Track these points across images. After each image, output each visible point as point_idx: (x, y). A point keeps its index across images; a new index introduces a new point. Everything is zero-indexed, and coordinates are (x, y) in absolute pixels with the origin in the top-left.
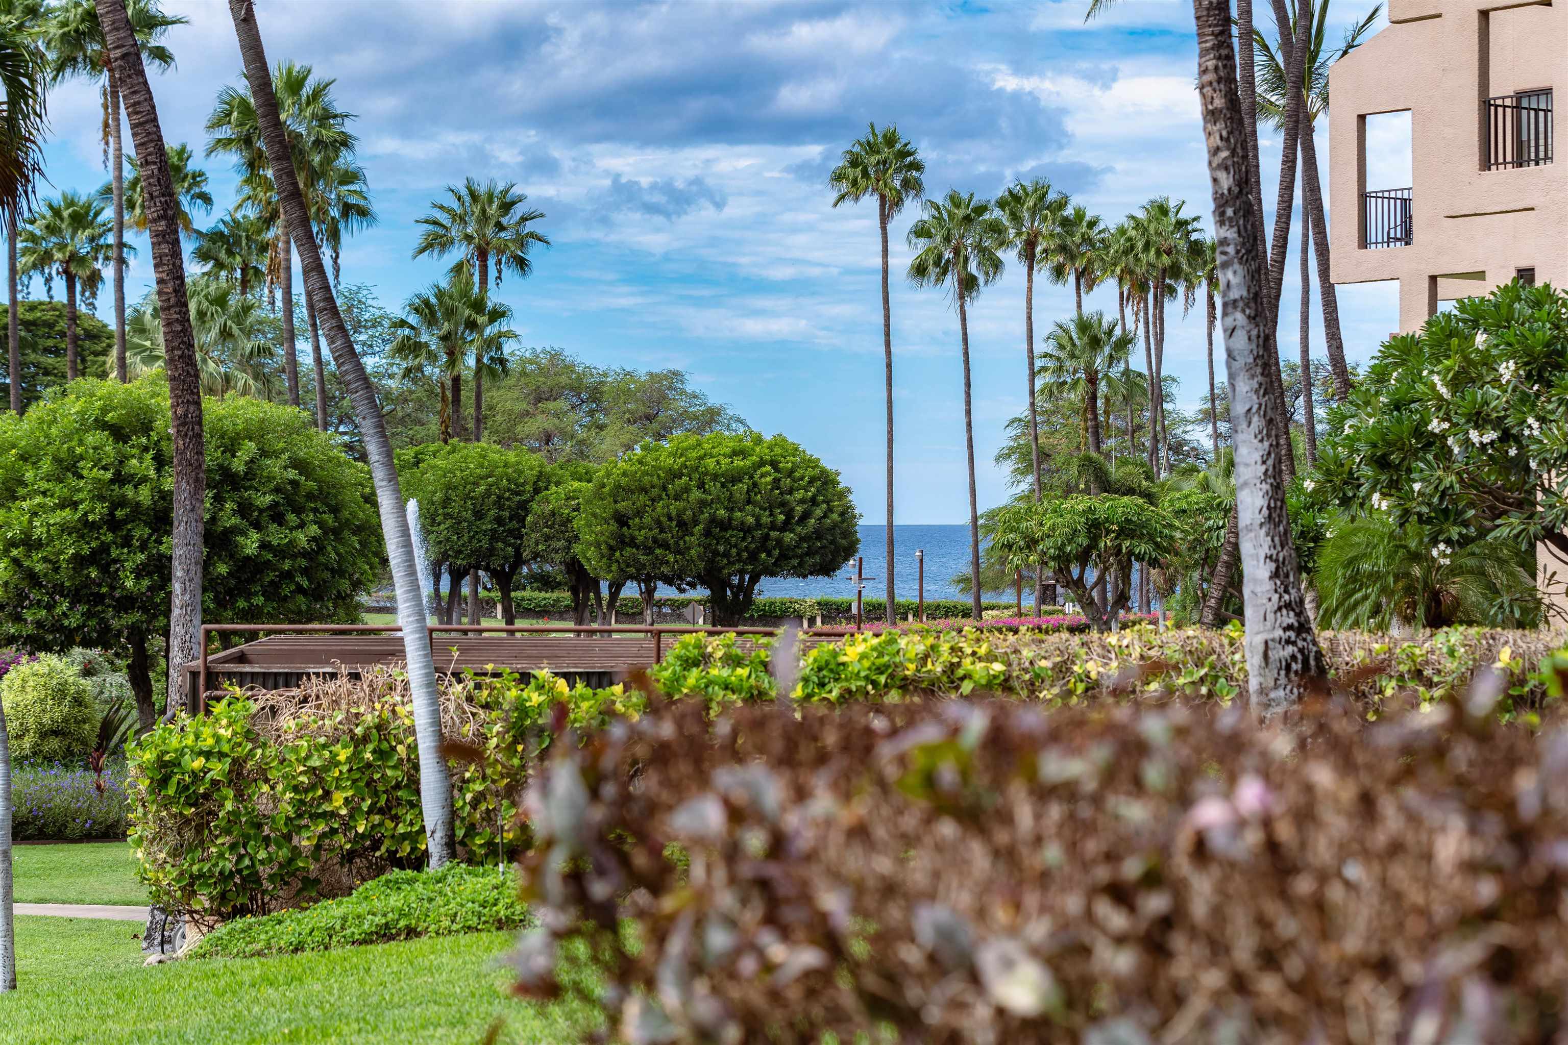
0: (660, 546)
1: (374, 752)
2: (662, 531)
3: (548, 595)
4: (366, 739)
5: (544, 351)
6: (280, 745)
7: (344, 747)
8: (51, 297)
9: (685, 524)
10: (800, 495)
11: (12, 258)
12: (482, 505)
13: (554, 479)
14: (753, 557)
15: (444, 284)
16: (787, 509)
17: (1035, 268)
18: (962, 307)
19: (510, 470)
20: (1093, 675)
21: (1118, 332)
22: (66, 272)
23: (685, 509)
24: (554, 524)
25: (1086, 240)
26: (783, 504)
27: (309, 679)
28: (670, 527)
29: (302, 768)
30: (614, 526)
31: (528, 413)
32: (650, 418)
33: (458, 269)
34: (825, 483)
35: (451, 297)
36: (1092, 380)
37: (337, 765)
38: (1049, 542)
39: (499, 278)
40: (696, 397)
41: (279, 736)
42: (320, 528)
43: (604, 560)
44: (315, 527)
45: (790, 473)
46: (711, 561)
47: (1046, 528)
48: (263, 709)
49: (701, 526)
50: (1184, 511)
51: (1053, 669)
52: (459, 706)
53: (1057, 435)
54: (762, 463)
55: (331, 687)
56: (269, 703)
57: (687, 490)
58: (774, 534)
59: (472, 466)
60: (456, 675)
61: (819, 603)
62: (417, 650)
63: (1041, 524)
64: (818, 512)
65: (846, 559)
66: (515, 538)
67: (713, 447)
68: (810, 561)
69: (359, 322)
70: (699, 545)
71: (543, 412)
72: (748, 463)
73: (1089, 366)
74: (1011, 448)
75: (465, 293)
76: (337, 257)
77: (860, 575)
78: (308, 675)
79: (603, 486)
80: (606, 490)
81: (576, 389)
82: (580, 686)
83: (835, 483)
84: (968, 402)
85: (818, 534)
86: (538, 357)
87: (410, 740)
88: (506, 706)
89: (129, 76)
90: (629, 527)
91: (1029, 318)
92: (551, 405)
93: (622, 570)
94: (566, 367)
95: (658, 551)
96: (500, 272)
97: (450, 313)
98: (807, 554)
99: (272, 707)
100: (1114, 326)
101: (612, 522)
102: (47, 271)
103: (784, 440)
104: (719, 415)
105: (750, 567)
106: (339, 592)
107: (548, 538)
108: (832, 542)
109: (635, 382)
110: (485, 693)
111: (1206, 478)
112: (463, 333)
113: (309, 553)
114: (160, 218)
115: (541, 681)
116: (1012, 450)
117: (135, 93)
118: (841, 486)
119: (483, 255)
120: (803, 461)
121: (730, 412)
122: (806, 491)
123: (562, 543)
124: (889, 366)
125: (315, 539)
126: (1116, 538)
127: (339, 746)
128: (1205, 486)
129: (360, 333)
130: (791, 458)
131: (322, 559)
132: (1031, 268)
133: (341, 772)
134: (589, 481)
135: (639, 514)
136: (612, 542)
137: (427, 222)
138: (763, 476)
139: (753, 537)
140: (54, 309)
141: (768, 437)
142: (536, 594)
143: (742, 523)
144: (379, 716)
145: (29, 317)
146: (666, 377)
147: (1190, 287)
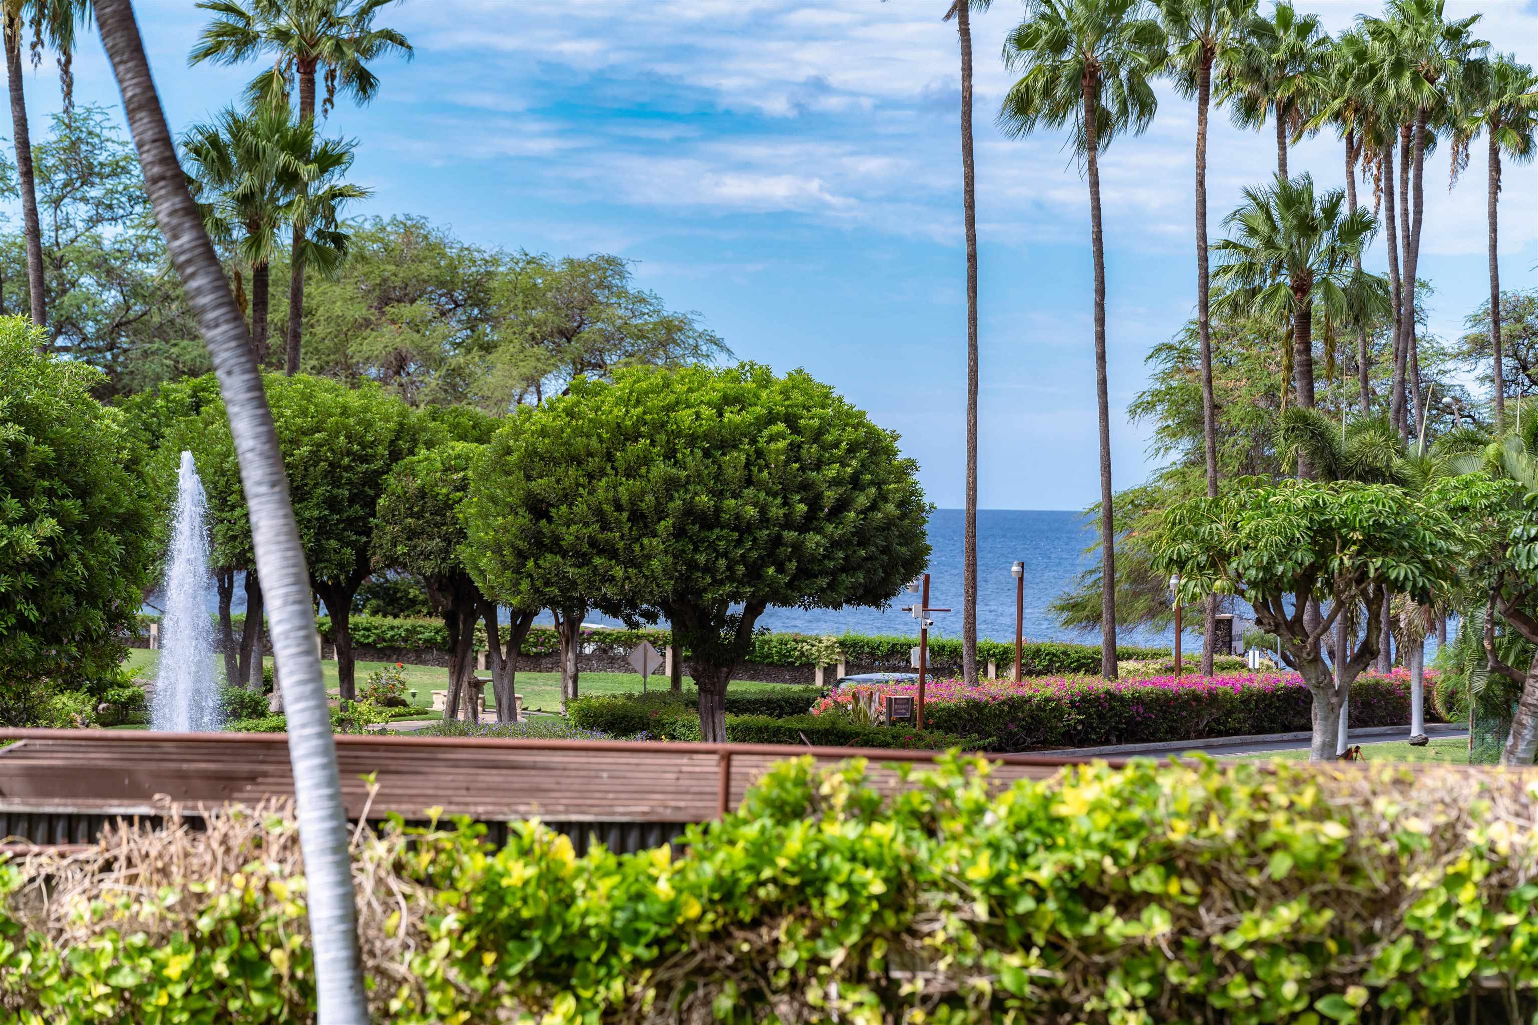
0: (601, 552)
1: (231, 962)
2: (605, 526)
3: (397, 622)
4: (216, 939)
5: (394, 221)
6: (64, 946)
7: (178, 952)
9: (643, 516)
10: (832, 471)
12: (304, 477)
13: (424, 436)
14: (754, 573)
15: (242, 110)
16: (811, 494)
17: (1212, 102)
18: (1092, 163)
19: (352, 421)
20: (1503, 848)
21: (1344, 210)
23: (644, 492)
24: (422, 510)
25: (1296, 55)
26: (805, 486)
27: (114, 828)
28: (618, 521)
29: (102, 990)
30: (524, 519)
31: (367, 323)
32: (568, 335)
33: (264, 84)
34: (873, 453)
35: (254, 132)
36: (1302, 287)
37: (164, 983)
38: (1248, 558)
39: (329, 100)
40: (642, 301)
41: (61, 931)
42: (59, 523)
43: (508, 573)
44: (54, 521)
45: (817, 436)
46: (685, 579)
47: (1243, 534)
48: (32, 880)
49: (670, 521)
50: (1465, 509)
51: (1431, 836)
52: (380, 881)
53: (1232, 374)
54: (771, 419)
55: (153, 843)
56: (43, 872)
57: (646, 460)
58: (790, 535)
59: (288, 412)
60: (375, 824)
61: (842, 644)
62: (318, 786)
63: (1235, 528)
64: (862, 500)
65: (907, 579)
66: (357, 533)
67: (690, 390)
68: (847, 580)
69: (91, 166)
70: (666, 552)
71: (393, 322)
72: (748, 417)
73: (1297, 264)
74: (1155, 394)
75: (278, 126)
76: (69, 61)
77: (925, 603)
78: (112, 819)
79: (509, 451)
80: (513, 458)
81: (446, 285)
82: (596, 852)
83: (891, 453)
84: (1101, 320)
85: (862, 536)
86: (383, 229)
87: (297, 941)
88: (465, 885)
90: (550, 520)
91: (1201, 183)
92: (406, 311)
93: (537, 590)
94: (431, 247)
95: (597, 561)
96: (331, 91)
97: (252, 158)
98: (844, 570)
99: (49, 878)
100: (1338, 201)
101: (521, 511)
103: (807, 380)
104: (680, 330)
105: (748, 590)
106: (87, 630)
107: (412, 534)
108: (886, 550)
109: (544, 275)
110: (426, 858)
111: (1500, 455)
112: (272, 193)
113: (39, 564)
115: (526, 841)
116: (1158, 397)
118: (900, 457)
119: (307, 66)
120: (838, 414)
121: (699, 327)
122: (843, 465)
123: (436, 543)
124: (972, 258)
125: (49, 541)
126: (1359, 553)
127: (168, 950)
128: (1499, 468)
129: (93, 185)
130: (819, 411)
131: (60, 574)
132: (1204, 101)
133: (171, 997)
134: (480, 440)
135: (568, 498)
136: (522, 545)
137: (214, 7)
138: (772, 439)
139: (755, 540)
141: (780, 374)
142: (378, 620)
143: (738, 517)
144: (242, 899)
146: (595, 267)
147: (1462, 137)
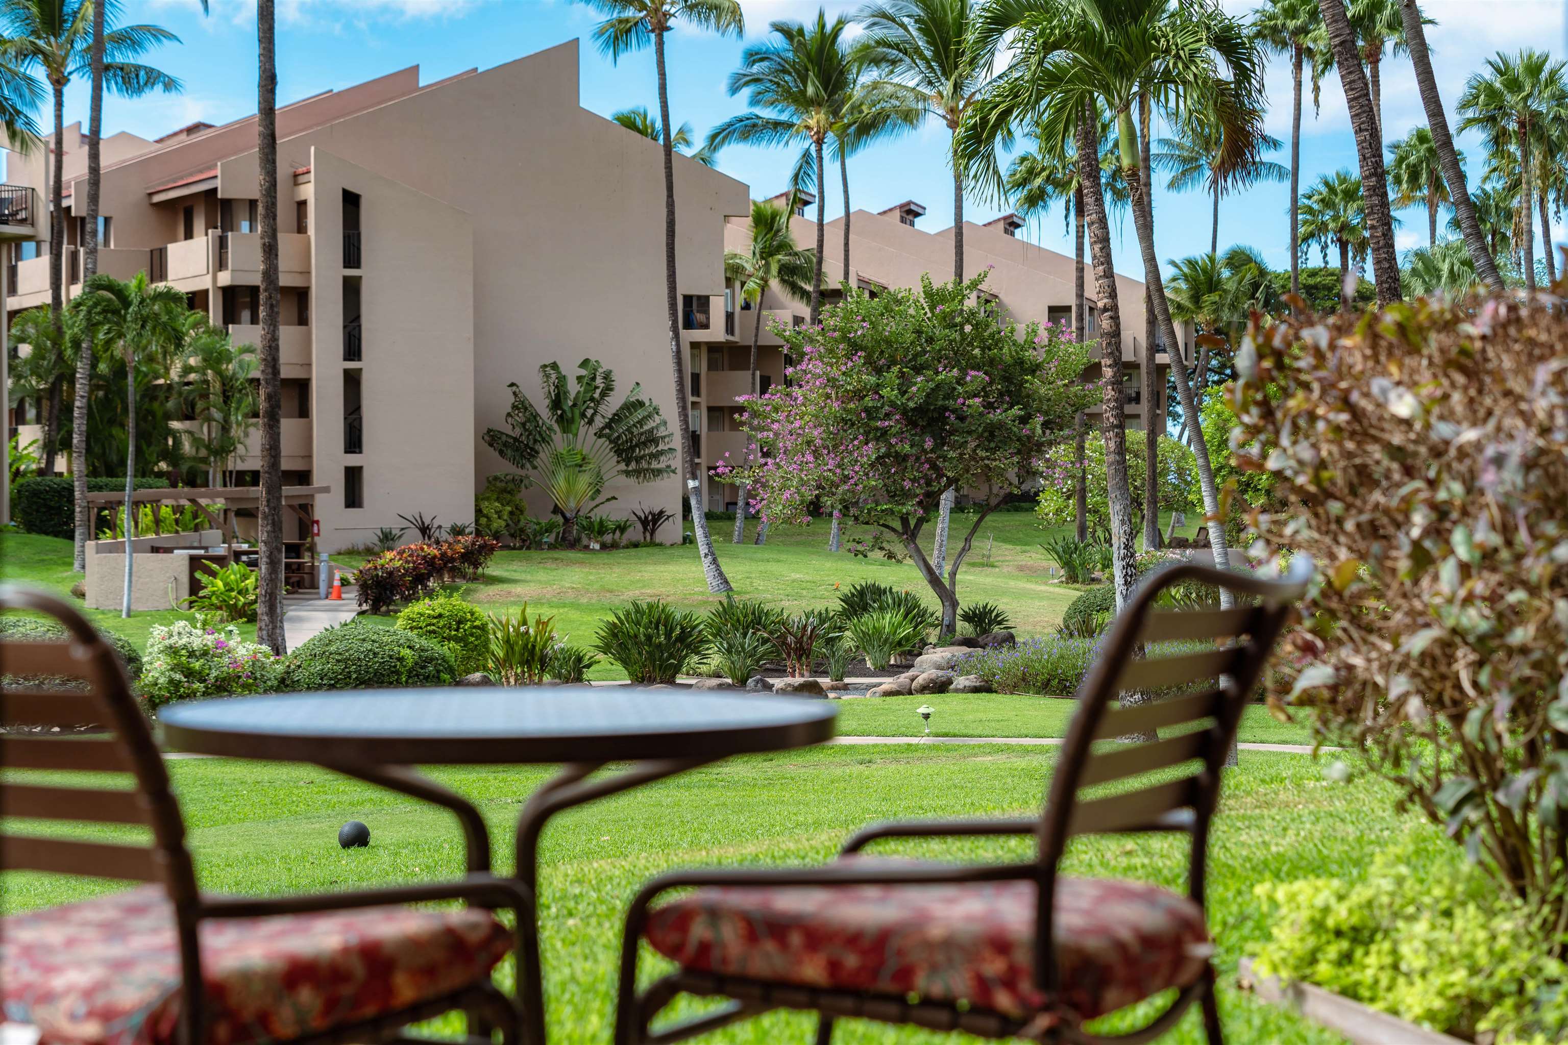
8: (1326, 263)
11: (1294, 228)
22: (1339, 240)
89: (1346, 60)
102: (1323, 239)
114: (1371, 175)
117: (1350, 73)
140: (1332, 274)
145: (1311, 281)
